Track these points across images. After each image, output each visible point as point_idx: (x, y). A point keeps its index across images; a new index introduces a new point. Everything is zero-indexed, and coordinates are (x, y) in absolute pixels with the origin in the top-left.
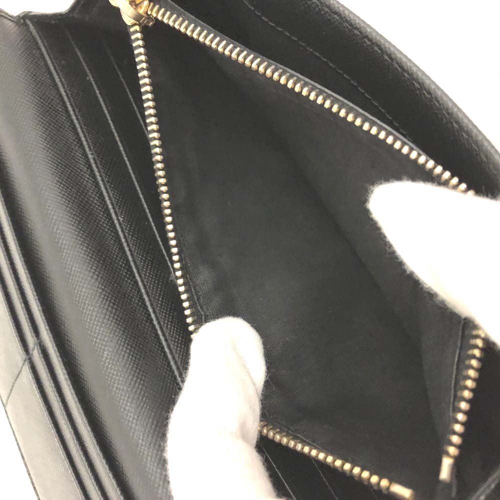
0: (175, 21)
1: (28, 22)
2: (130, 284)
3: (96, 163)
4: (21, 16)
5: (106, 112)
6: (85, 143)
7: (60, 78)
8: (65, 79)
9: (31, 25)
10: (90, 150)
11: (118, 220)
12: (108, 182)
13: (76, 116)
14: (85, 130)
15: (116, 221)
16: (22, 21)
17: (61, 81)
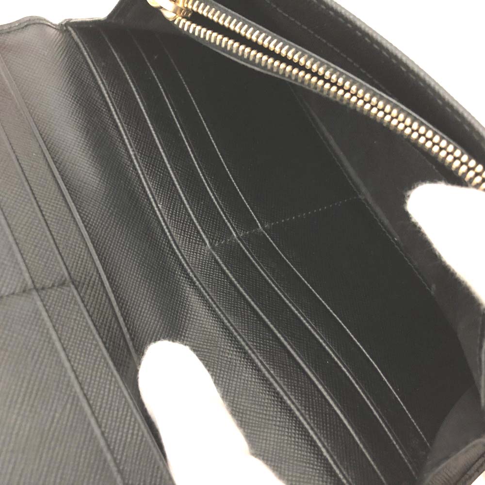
0: (208, 12)
1: (70, 28)
2: (172, 259)
3: (136, 158)
4: (64, 23)
5: (142, 108)
6: (126, 141)
7: (101, 80)
8: (105, 80)
9: (72, 32)
10: (132, 147)
11: (158, 207)
12: (147, 174)
13: (118, 116)
14: (126, 128)
15: (156, 209)
16: (65, 28)
17: (103, 83)
